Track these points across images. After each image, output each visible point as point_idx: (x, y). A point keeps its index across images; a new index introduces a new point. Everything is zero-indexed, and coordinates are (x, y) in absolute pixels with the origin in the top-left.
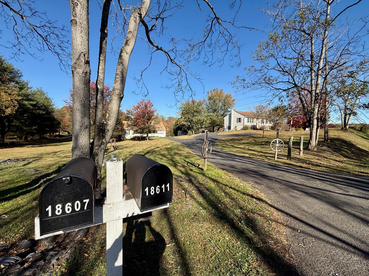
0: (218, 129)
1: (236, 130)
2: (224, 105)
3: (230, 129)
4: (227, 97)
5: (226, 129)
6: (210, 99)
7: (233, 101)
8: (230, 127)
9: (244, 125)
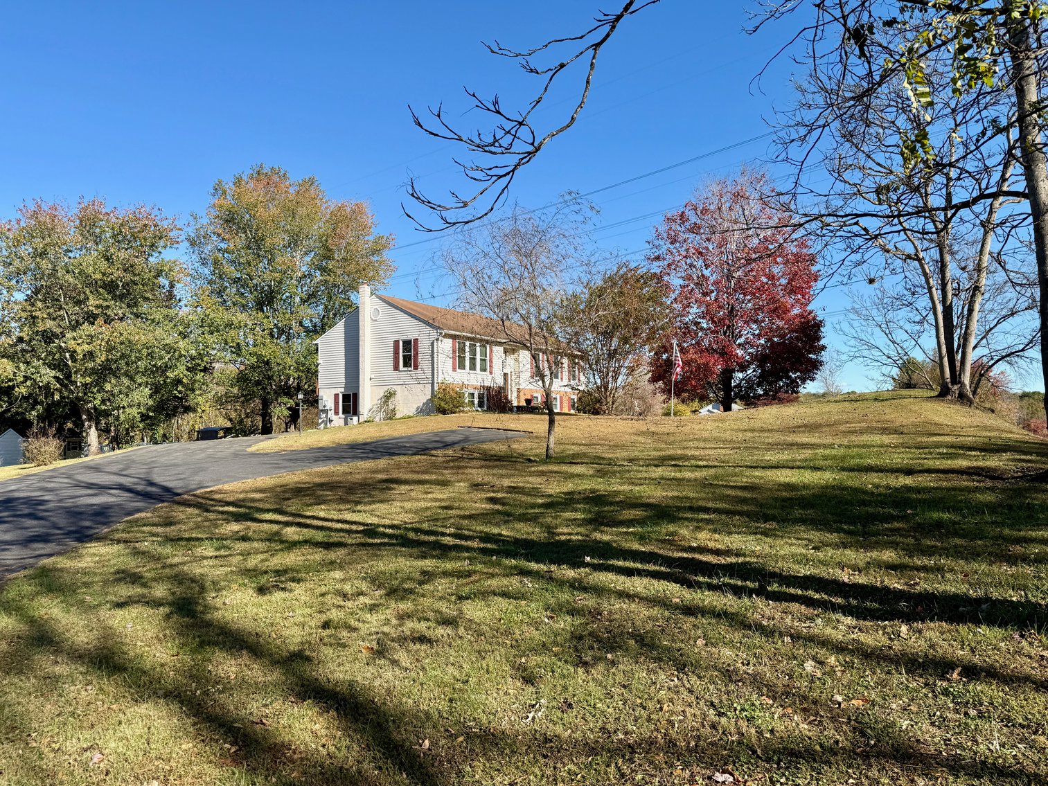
0: (287, 413)
1: (391, 416)
3: (356, 412)
4: (339, 220)
5: (331, 414)
6: (230, 220)
7: (377, 249)
8: (356, 396)
9: (436, 381)
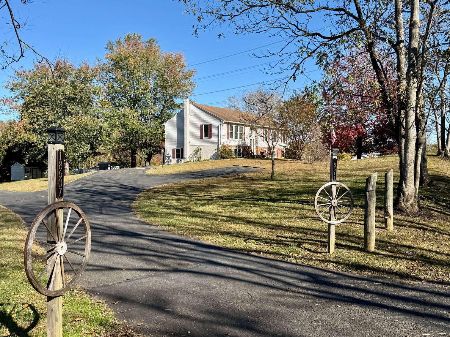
0: (146, 156)
1: (199, 159)
2: (163, 88)
3: (182, 157)
4: (169, 63)
5: (171, 158)
7: (188, 76)
8: (182, 150)
9: (220, 144)
